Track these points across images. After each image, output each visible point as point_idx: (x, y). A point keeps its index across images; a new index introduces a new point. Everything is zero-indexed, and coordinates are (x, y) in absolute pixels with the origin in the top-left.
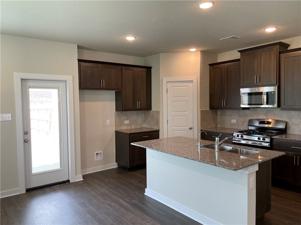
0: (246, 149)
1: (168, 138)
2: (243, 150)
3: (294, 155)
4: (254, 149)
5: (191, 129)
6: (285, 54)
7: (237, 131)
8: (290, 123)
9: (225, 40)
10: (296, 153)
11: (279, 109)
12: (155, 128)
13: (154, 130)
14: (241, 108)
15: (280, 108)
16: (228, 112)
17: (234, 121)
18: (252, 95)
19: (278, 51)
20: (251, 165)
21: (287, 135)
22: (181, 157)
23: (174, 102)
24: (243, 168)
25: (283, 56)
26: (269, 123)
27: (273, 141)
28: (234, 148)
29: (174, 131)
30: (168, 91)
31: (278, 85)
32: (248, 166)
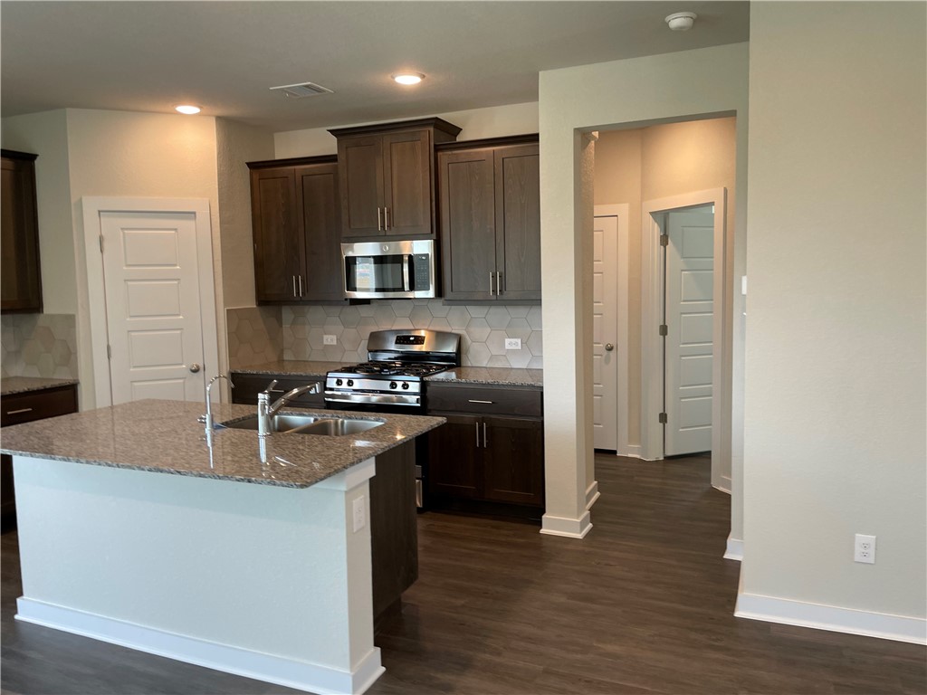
0: (350, 418)
1: (112, 407)
2: (342, 423)
3: (477, 420)
4: (372, 415)
5: (196, 371)
6: (450, 153)
7: (339, 368)
8: (467, 337)
9: (288, 93)
10: (480, 416)
11: (440, 302)
12: (61, 377)
13: (56, 383)
14: (346, 299)
15: (443, 299)
16: (315, 313)
17: (330, 340)
18: (386, 263)
19: (432, 144)
20: (352, 464)
21: (463, 369)
22: (137, 471)
23: (129, 283)
24: (329, 475)
25: (444, 157)
26: (419, 340)
27: (428, 388)
28: (319, 418)
29: (135, 384)
30: (106, 245)
31: (434, 235)
32: (345, 467)
